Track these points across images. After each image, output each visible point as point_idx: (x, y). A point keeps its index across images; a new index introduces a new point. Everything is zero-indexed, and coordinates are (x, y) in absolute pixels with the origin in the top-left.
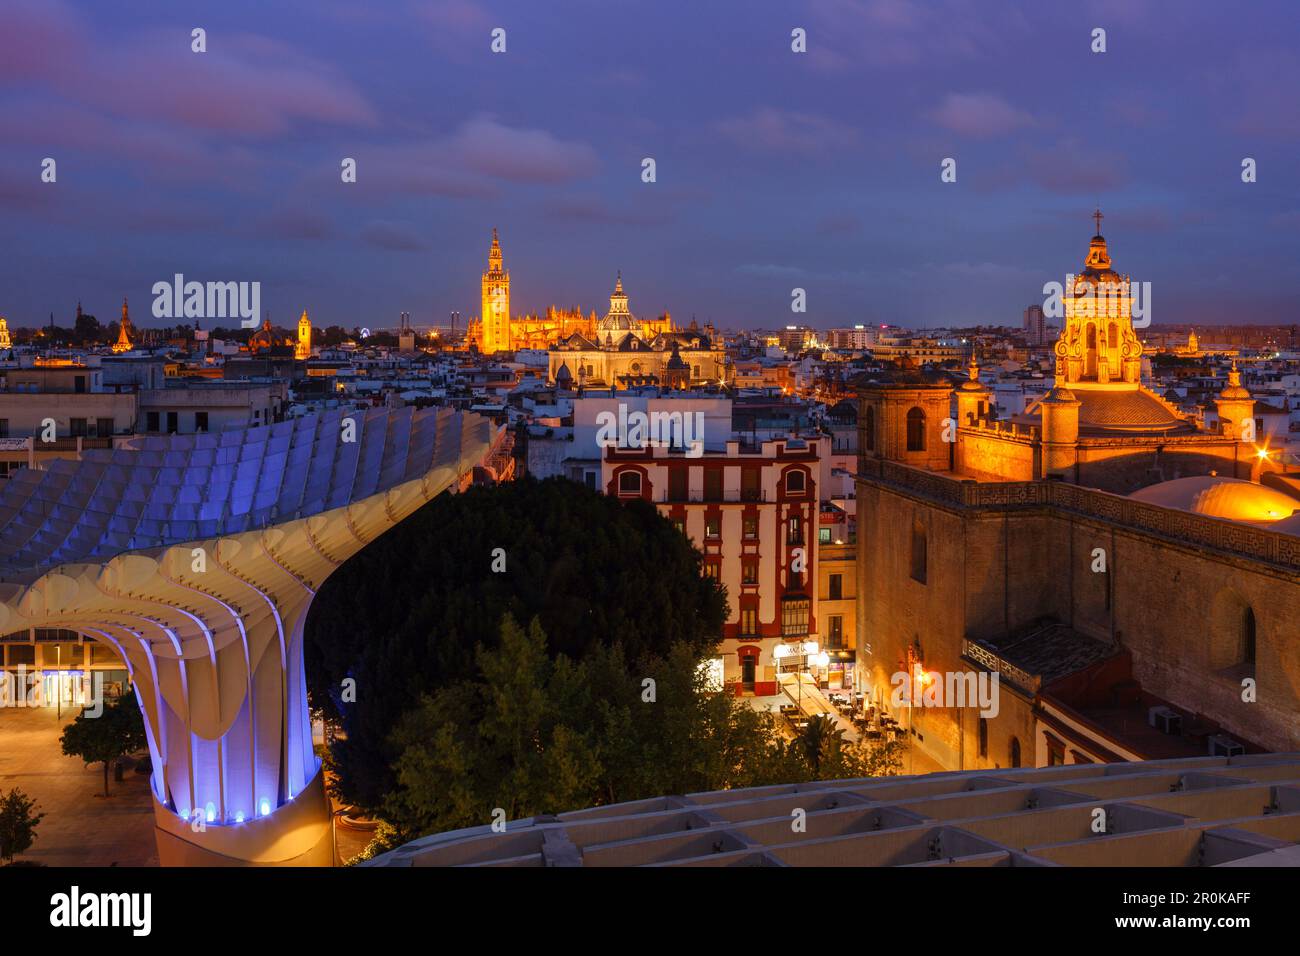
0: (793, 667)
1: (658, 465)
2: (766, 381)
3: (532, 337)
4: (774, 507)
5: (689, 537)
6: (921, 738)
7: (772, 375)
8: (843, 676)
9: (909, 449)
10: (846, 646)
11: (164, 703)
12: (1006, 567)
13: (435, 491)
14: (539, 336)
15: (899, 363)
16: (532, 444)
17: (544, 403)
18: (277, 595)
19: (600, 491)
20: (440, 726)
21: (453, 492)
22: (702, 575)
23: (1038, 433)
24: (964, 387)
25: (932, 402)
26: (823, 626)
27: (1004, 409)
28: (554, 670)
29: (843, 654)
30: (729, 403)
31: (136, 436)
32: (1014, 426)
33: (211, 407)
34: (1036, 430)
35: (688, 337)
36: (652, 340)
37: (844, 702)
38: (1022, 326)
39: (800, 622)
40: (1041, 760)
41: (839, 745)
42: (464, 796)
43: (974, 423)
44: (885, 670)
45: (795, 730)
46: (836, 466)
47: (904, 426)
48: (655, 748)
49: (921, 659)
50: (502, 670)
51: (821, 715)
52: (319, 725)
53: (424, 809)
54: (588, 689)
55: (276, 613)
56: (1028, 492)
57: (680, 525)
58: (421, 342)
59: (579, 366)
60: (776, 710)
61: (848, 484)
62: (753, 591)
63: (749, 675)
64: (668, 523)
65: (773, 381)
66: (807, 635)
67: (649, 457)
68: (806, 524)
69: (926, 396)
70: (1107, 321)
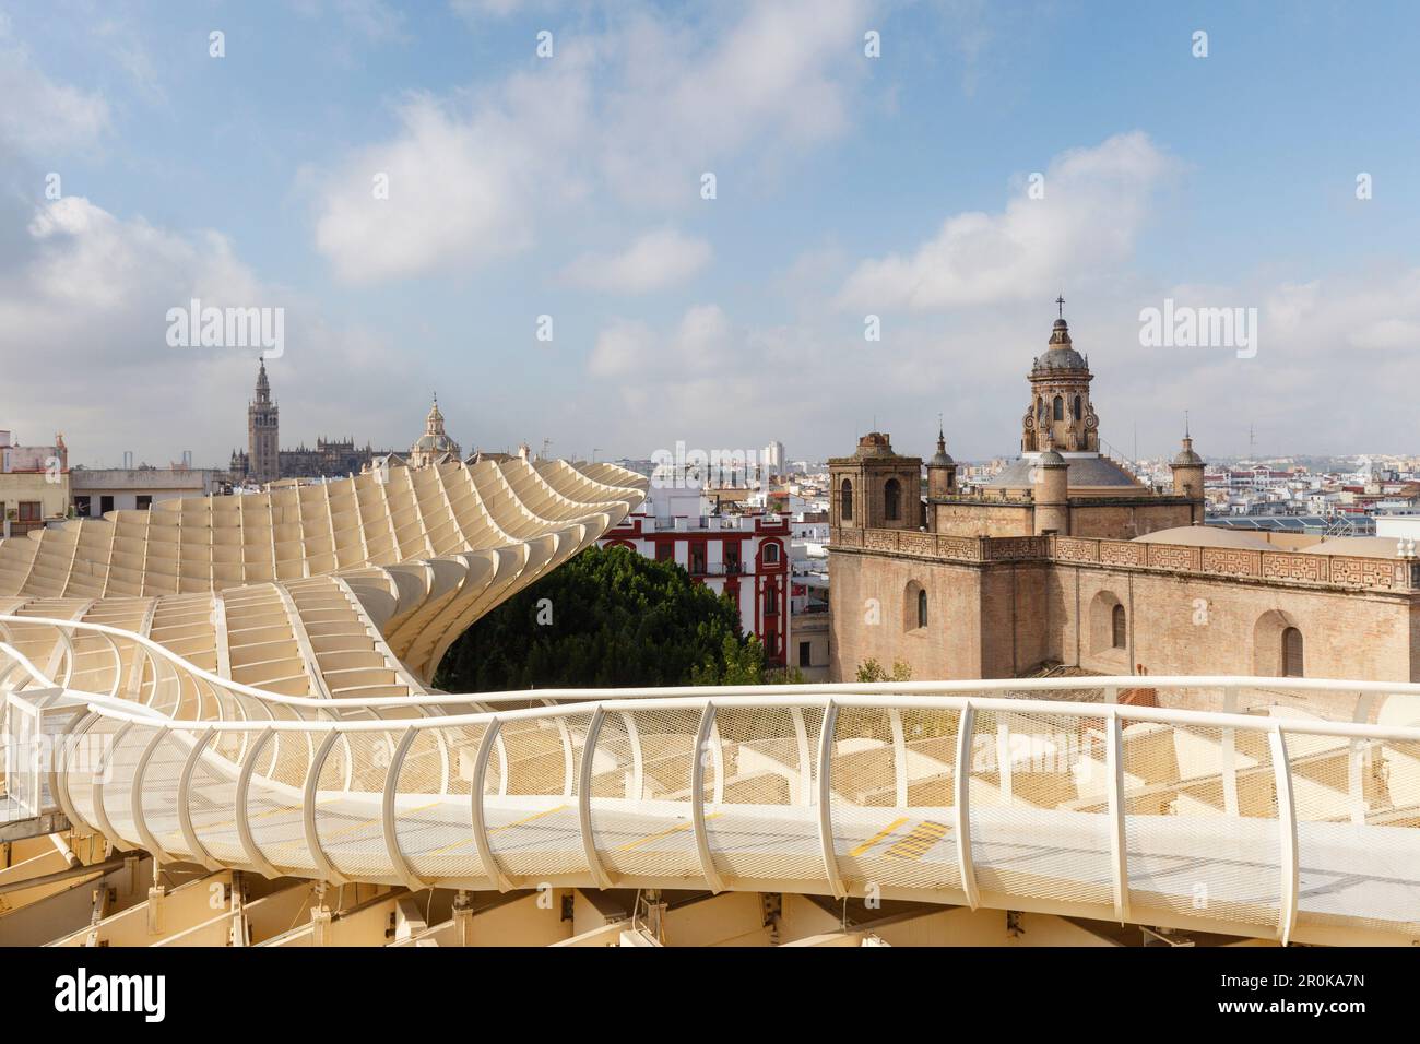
1: (646, 540)
4: (753, 578)
9: (886, 518)
25: (906, 474)
33: (155, 489)
43: (948, 492)
47: (882, 496)
67: (636, 532)
68: (780, 596)
69: (902, 469)
70: (1074, 395)
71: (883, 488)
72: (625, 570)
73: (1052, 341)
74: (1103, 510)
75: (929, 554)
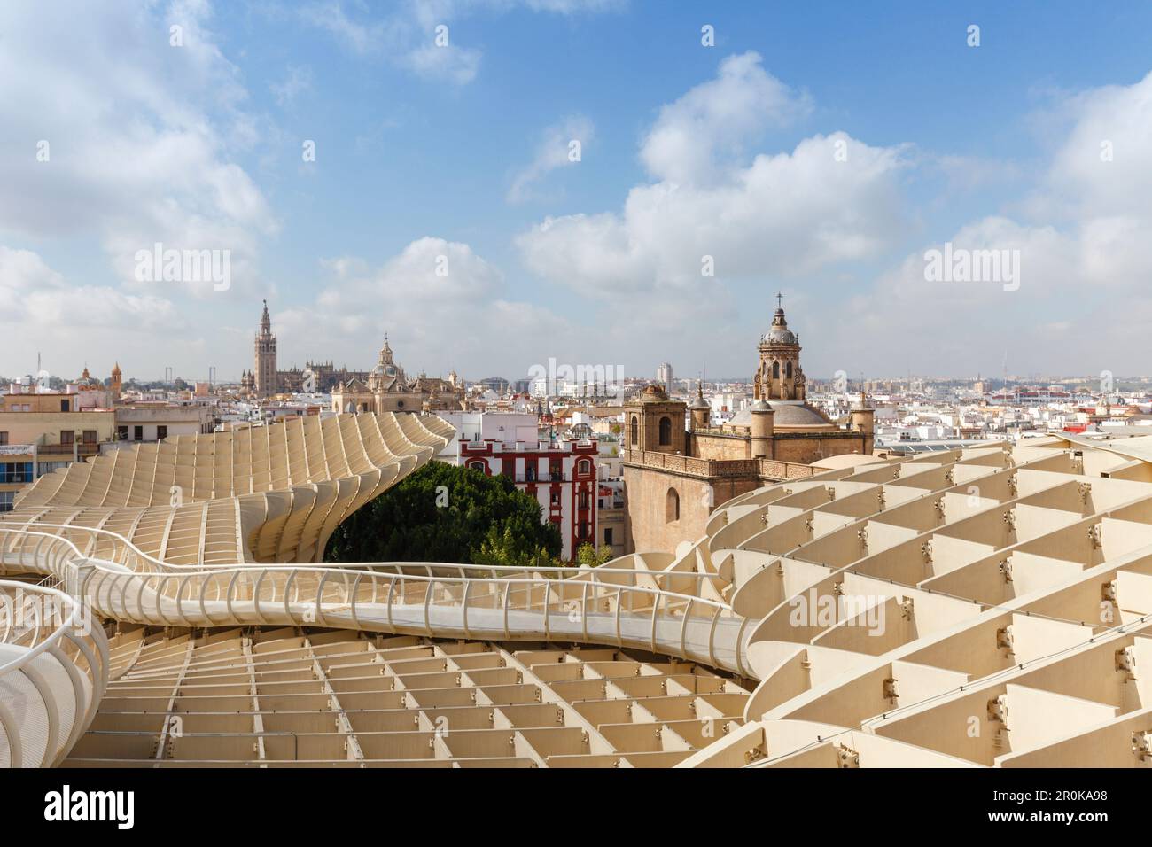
1: (495, 457)
4: (571, 484)
9: (661, 444)
25: (675, 414)
33: (169, 422)
43: (701, 427)
47: (658, 429)
67: (489, 452)
68: (590, 496)
69: (672, 410)
70: (787, 362)
71: (658, 423)
72: (463, 482)
73: (774, 323)
74: (798, 442)
75: (681, 471)
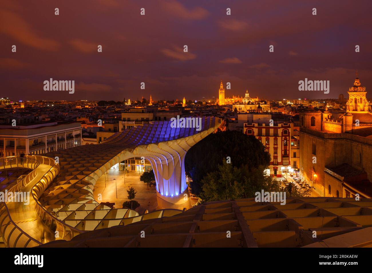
0: (286, 172)
1: (256, 128)
2: (279, 111)
3: (229, 102)
4: (281, 137)
5: (262, 143)
6: (315, 189)
7: (280, 109)
8: (297, 174)
9: (311, 126)
10: (297, 168)
11: (158, 172)
12: (335, 152)
13: (210, 133)
14: (231, 102)
15: (309, 107)
16: (229, 123)
17: (232, 115)
18: (179, 152)
19: (243, 133)
20: (211, 180)
21: (213, 133)
22: (265, 151)
23: (343, 122)
24: (324, 112)
25: (317, 115)
26: (292, 163)
27: (334, 117)
28: (234, 170)
29: (297, 170)
30: (271, 115)
31: (153, 121)
32: (336, 121)
34: (342, 122)
35: (262, 102)
36: (254, 102)
37: (297, 180)
38: (338, 99)
39: (287, 162)
40: (344, 196)
41: (296, 189)
42: (216, 194)
43: (327, 120)
44: (306, 174)
45: (286, 185)
46: (295, 129)
47: (310, 121)
48: (255, 187)
49: (315, 171)
50: (223, 169)
51: (292, 182)
52: (187, 178)
53: (208, 196)
54: (241, 174)
55: (179, 156)
56: (340, 136)
57: (260, 141)
58: (207, 103)
59: (239, 108)
60: (282, 181)
61: (297, 133)
62: (276, 155)
63: (275, 173)
64: (258, 140)
65: (280, 111)
66: (288, 165)
67: (254, 127)
69: (315, 114)
70: (360, 97)
71: (311, 118)
